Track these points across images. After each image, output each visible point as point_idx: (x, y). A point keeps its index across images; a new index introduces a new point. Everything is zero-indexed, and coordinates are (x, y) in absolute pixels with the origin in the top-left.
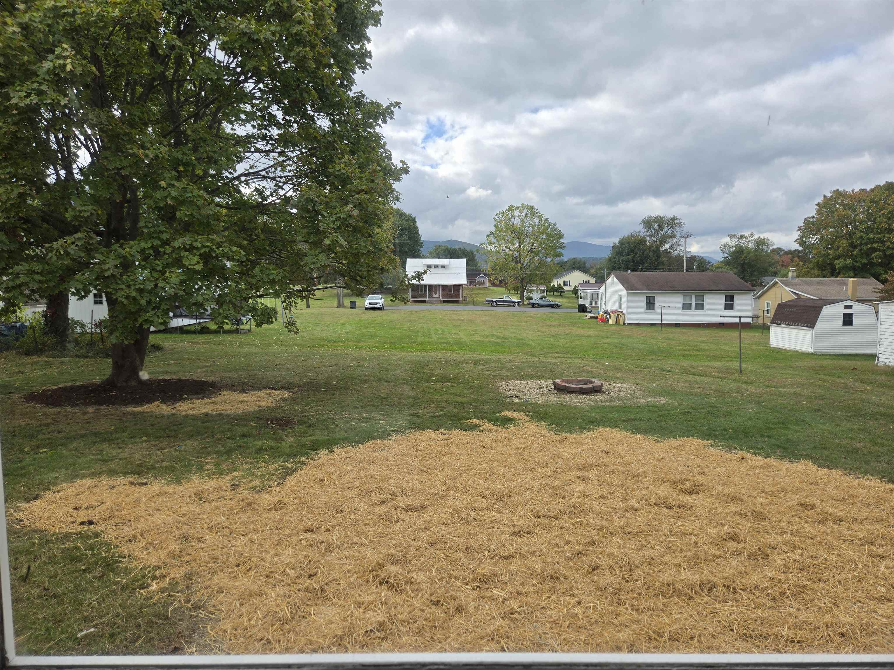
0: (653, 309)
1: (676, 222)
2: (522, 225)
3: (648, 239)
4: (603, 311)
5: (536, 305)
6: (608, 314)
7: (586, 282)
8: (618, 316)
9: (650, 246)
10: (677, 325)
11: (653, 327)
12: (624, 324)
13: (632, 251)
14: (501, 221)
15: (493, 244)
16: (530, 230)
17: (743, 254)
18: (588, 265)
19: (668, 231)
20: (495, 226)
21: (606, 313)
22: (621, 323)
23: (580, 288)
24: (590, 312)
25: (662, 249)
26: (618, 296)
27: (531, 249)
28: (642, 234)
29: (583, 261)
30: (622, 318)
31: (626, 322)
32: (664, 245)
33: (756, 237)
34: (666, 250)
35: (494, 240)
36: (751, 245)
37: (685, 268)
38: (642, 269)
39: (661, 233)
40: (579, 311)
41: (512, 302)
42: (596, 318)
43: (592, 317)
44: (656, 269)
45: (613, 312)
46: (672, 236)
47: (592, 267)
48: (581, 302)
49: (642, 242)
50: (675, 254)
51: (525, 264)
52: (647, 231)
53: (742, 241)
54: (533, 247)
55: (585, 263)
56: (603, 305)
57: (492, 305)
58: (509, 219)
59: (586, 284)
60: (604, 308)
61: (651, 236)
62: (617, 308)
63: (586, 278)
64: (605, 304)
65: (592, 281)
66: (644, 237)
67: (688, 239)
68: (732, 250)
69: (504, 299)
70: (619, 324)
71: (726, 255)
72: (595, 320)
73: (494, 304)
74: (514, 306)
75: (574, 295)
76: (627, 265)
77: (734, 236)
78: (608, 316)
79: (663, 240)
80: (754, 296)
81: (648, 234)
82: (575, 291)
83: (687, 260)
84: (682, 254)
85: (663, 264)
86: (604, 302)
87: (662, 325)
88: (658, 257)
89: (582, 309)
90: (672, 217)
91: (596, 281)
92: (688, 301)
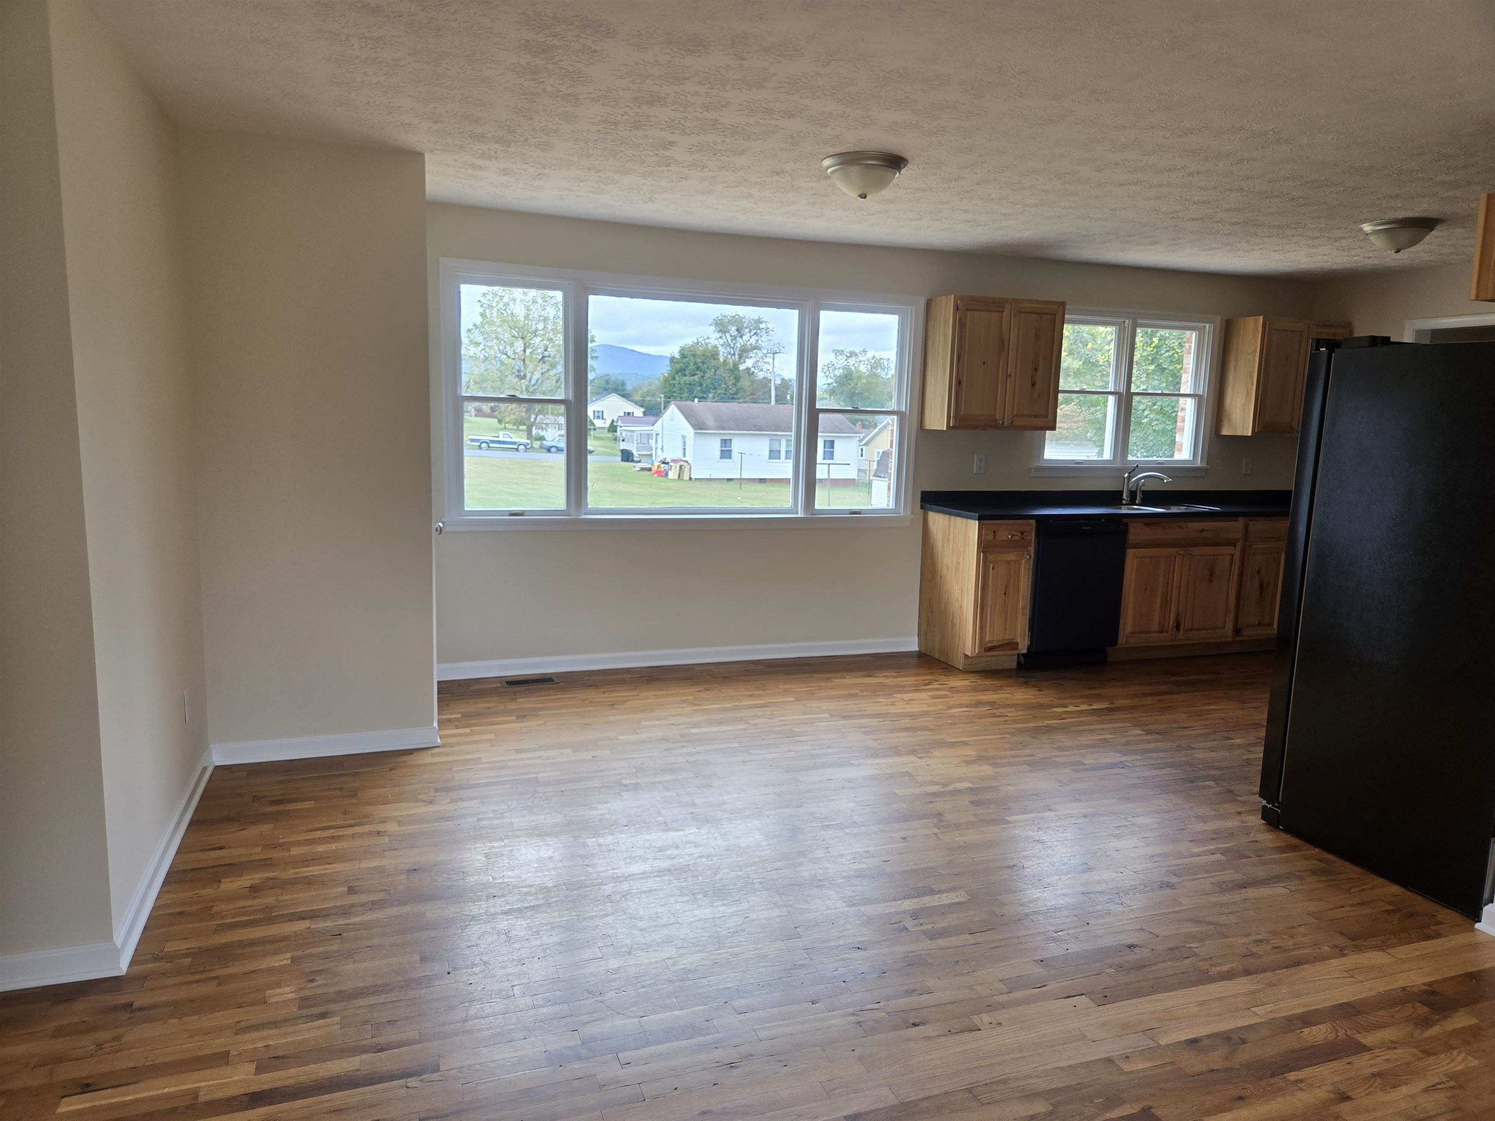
0: (730, 457)
1: (761, 326)
2: (527, 317)
3: (722, 350)
4: (659, 459)
5: (553, 449)
6: (668, 463)
7: (629, 414)
8: (681, 467)
9: (725, 362)
10: (762, 481)
11: (730, 483)
12: (690, 479)
13: (698, 368)
14: (491, 307)
15: (479, 344)
16: (540, 326)
17: (852, 379)
18: (629, 387)
19: (749, 339)
20: (481, 315)
21: (664, 463)
22: (686, 477)
23: (620, 423)
24: (639, 462)
25: (742, 367)
26: (681, 438)
27: (544, 357)
28: (713, 342)
29: (621, 378)
30: (686, 470)
31: (693, 477)
32: (744, 362)
33: (870, 355)
34: (748, 369)
35: (480, 339)
36: (863, 368)
37: (773, 398)
38: (714, 398)
39: (740, 342)
40: (623, 460)
41: (515, 443)
42: (650, 470)
43: (642, 469)
44: (732, 398)
45: (674, 461)
46: (756, 348)
47: (635, 390)
48: (623, 446)
49: (714, 355)
50: (761, 375)
51: (533, 382)
52: (721, 337)
53: (852, 361)
54: (546, 354)
55: (623, 384)
56: (659, 451)
57: (480, 447)
58: (506, 305)
59: (629, 418)
60: (661, 456)
61: (726, 345)
62: (679, 455)
63: (630, 407)
64: (662, 449)
65: (639, 412)
66: (716, 347)
67: (776, 355)
68: (837, 373)
69: (501, 439)
70: (683, 479)
71: (830, 381)
72: (648, 473)
73: (484, 445)
74: (517, 449)
75: (610, 435)
76: (691, 391)
77: (841, 352)
78: (666, 467)
79: (744, 352)
80: (860, 441)
81: (721, 341)
82: (613, 428)
83: (776, 388)
84: (769, 376)
85: (744, 391)
86: (660, 446)
87: (741, 480)
88: (737, 379)
89: (627, 456)
90: (756, 318)
91: (645, 413)
92: (776, 447)
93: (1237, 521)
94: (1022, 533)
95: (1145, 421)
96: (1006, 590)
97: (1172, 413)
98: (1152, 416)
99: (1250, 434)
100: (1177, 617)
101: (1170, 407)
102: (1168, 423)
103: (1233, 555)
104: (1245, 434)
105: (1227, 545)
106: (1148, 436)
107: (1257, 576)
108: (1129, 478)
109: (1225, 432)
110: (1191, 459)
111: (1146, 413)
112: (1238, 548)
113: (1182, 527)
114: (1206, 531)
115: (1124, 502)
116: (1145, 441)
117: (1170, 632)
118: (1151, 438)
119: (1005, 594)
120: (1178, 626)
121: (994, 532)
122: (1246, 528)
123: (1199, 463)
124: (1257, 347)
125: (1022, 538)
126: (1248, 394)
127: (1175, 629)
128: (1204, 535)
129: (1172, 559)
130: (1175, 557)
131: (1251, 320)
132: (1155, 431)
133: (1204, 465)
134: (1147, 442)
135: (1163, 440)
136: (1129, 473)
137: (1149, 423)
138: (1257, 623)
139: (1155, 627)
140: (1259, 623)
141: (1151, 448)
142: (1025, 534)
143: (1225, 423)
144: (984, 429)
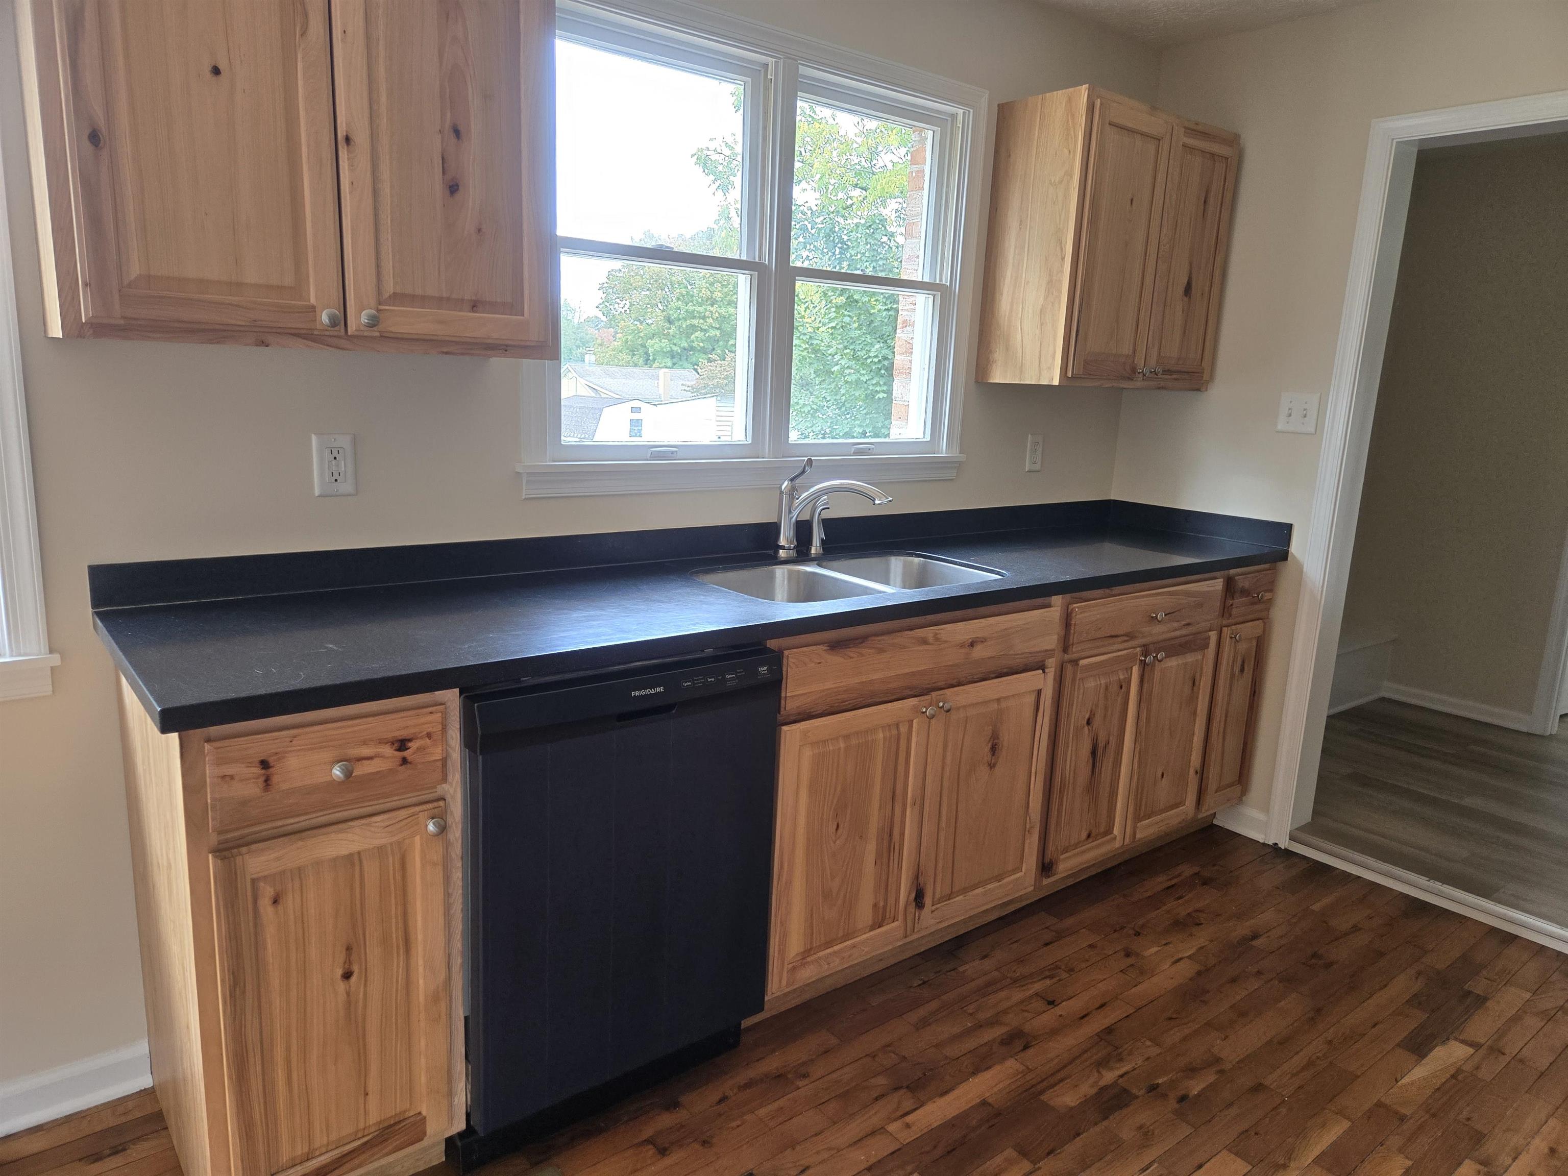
93: (1049, 606)
94: (402, 744)
95: (836, 368)
96: (348, 961)
97: (866, 359)
98: (843, 362)
99: (1056, 382)
100: (917, 877)
101: (864, 352)
102: (863, 372)
103: (1039, 692)
104: (1045, 382)
105: (1026, 669)
106: (840, 388)
107: (1086, 728)
108: (793, 493)
109: (999, 376)
110: (928, 438)
111: (837, 357)
112: (1051, 672)
113: (924, 642)
114: (983, 640)
115: (782, 553)
116: (836, 395)
117: (901, 917)
118: (843, 391)
119: (347, 976)
120: (919, 898)
121: (265, 764)
122: (1067, 620)
123: (943, 450)
124: (1072, 167)
125: (404, 761)
126: (1052, 284)
127: (912, 908)
128: (979, 652)
129: (903, 729)
130: (911, 722)
131: (1059, 97)
132: (846, 382)
133: (955, 454)
134: (838, 397)
135: (857, 394)
136: (792, 480)
137: (841, 372)
138: (1084, 835)
139: (864, 913)
140: (1089, 836)
141: (844, 404)
142: (413, 745)
143: (998, 355)
144: (263, 343)
